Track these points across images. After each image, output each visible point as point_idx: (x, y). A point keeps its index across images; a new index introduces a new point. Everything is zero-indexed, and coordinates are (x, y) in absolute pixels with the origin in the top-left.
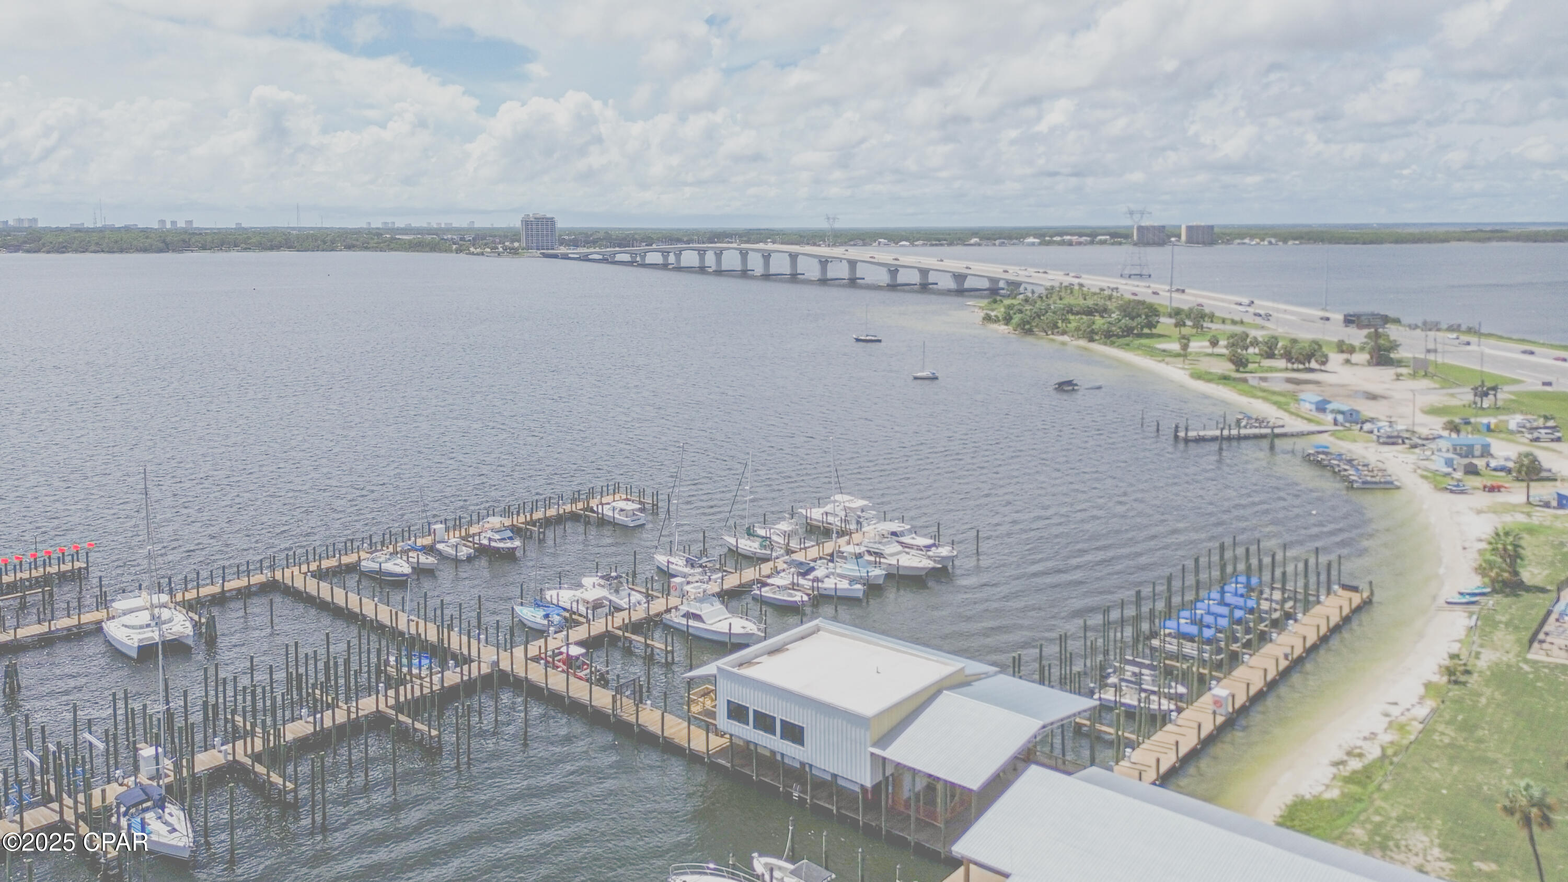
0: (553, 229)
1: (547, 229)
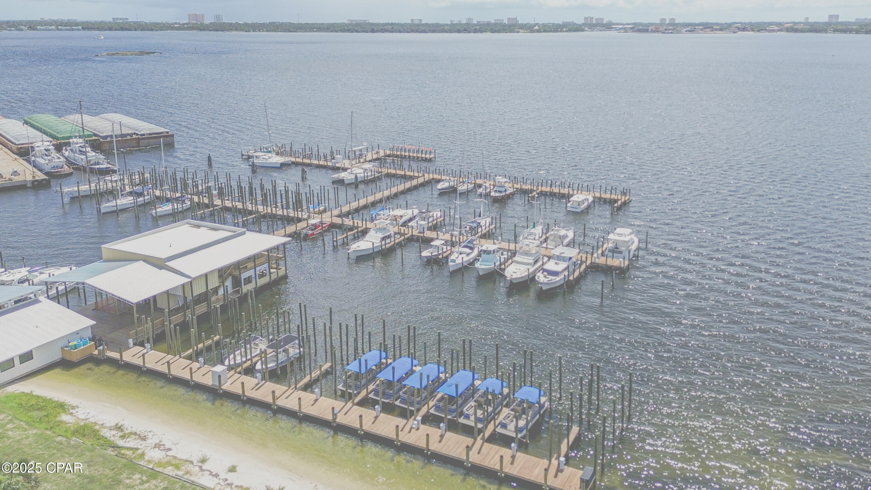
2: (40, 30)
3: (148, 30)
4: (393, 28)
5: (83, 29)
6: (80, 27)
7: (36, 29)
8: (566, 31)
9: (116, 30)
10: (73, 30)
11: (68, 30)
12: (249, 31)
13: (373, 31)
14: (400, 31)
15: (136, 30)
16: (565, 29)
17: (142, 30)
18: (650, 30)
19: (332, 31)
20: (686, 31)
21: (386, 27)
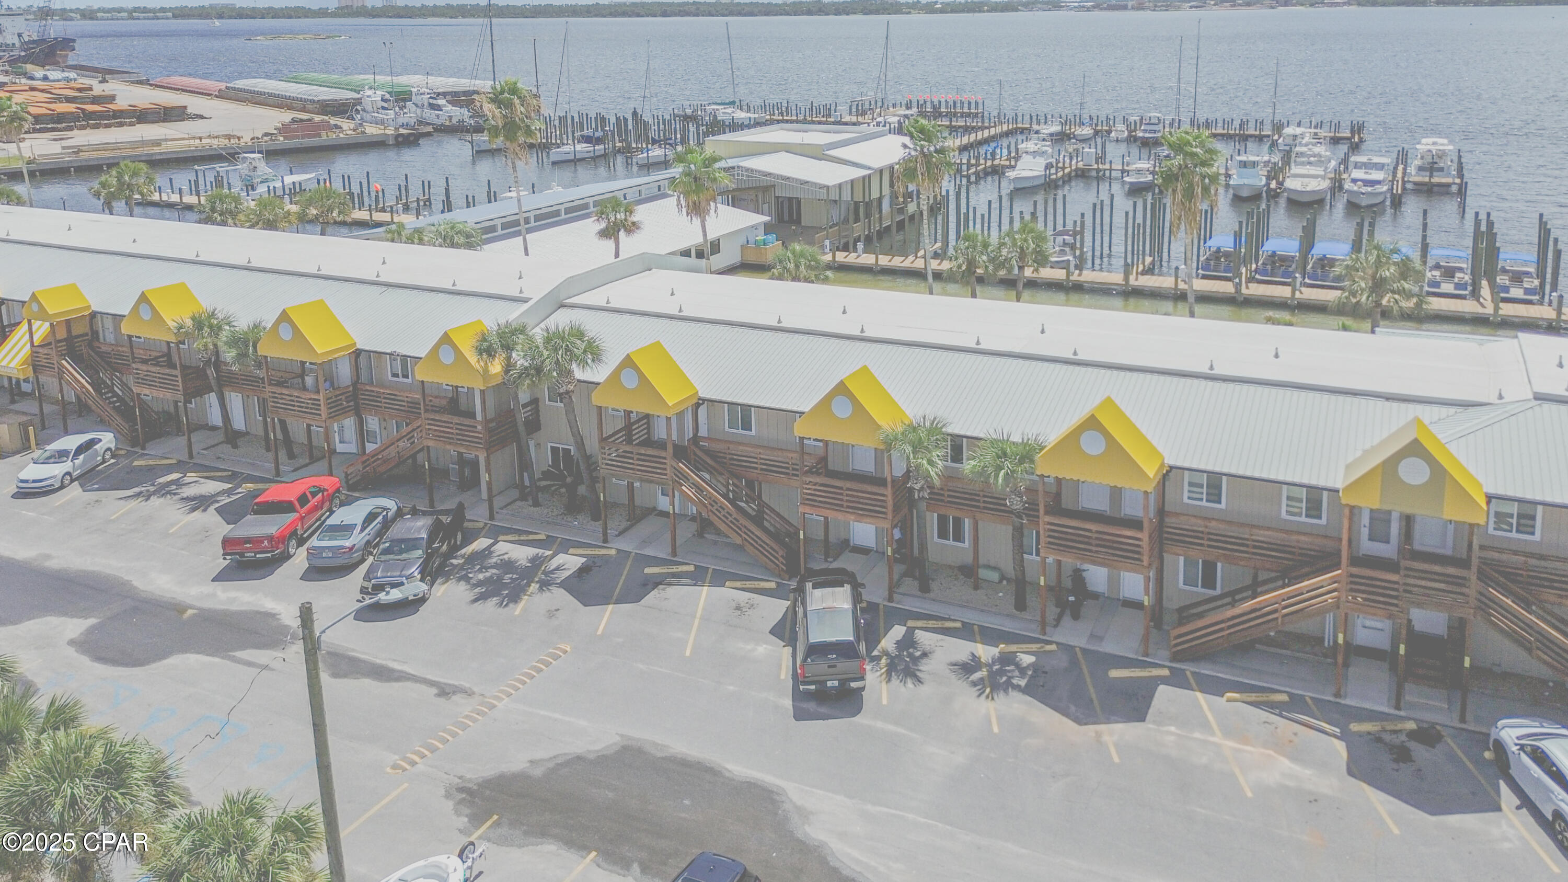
2: (102, 19)
3: (284, 17)
4: (698, 9)
5: (175, 17)
6: (170, 14)
7: (97, 19)
8: (988, 11)
9: (230, 17)
10: (158, 19)
11: (148, 19)
12: (456, 17)
13: (665, 14)
14: (711, 15)
15: (263, 17)
16: (986, 8)
17: (273, 17)
18: (1130, 7)
19: (596, 16)
20: (1191, 7)
21: (686, 8)
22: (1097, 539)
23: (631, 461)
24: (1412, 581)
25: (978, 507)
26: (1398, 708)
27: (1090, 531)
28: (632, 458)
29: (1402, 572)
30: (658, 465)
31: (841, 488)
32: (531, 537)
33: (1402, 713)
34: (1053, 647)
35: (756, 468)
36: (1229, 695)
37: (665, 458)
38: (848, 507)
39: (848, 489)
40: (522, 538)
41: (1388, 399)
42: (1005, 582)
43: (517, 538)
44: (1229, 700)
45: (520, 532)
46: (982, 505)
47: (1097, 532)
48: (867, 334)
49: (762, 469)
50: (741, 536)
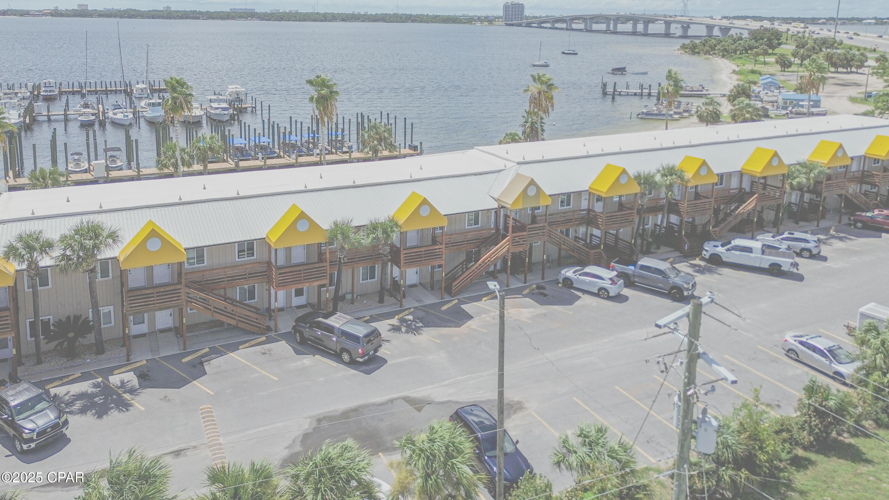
0: (522, 11)
1: (518, 11)
22: (424, 254)
23: (153, 299)
24: (530, 233)
25: (355, 261)
26: (525, 283)
27: (421, 251)
28: (153, 297)
29: (528, 230)
30: (174, 295)
31: (300, 271)
32: (71, 378)
33: (528, 284)
34: (412, 309)
35: (224, 281)
36: (484, 299)
37: (180, 289)
38: (304, 279)
39: (304, 270)
40: (64, 381)
41: (475, 175)
42: (359, 297)
43: (61, 382)
44: (485, 301)
45: (61, 378)
46: (357, 260)
47: (424, 251)
48: (241, 194)
49: (227, 281)
50: (235, 319)
